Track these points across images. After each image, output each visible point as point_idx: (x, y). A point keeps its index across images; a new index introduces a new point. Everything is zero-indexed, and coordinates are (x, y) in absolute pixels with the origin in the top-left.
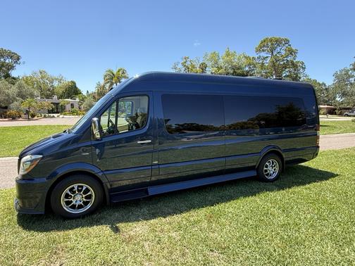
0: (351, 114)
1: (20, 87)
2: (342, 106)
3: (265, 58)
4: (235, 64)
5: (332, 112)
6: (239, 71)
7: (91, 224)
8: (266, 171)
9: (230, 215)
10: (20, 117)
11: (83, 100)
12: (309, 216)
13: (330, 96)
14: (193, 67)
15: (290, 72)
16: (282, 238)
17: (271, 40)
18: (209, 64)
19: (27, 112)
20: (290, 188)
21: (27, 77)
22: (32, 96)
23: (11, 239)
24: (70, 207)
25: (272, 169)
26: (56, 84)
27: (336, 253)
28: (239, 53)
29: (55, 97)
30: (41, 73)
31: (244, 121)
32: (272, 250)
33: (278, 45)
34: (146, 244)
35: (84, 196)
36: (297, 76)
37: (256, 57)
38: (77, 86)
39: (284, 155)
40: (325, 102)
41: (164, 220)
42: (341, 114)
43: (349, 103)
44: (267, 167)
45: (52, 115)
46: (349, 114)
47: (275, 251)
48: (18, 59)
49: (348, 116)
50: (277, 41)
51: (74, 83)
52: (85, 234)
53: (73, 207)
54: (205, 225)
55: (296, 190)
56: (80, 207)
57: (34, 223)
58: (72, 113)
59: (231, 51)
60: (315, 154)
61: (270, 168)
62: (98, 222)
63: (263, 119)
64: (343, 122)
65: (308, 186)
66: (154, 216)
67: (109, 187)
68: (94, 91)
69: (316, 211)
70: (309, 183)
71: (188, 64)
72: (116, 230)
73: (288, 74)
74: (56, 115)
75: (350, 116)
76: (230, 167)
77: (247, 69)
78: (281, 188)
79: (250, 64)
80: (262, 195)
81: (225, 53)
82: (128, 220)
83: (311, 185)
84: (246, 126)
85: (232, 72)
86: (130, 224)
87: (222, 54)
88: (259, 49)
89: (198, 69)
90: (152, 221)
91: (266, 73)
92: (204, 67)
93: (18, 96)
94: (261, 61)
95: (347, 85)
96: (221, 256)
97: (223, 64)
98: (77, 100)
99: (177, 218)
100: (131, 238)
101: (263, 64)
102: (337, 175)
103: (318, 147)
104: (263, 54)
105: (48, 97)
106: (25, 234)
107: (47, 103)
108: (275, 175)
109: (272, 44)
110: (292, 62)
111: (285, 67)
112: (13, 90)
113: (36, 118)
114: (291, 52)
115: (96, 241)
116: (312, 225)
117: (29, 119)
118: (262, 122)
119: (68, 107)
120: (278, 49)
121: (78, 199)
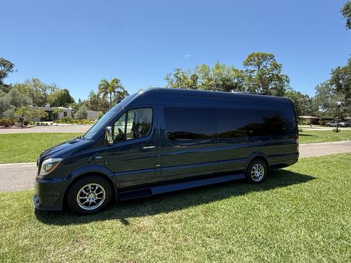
0: (333, 124)
1: (14, 94)
2: (324, 117)
3: (252, 72)
4: (224, 76)
5: (315, 122)
6: (228, 83)
7: (103, 219)
8: (253, 174)
9: (223, 210)
10: (13, 124)
11: (77, 108)
12: (288, 210)
13: (313, 107)
14: (185, 78)
15: (276, 85)
16: (266, 226)
17: (258, 55)
18: (200, 76)
19: (21, 120)
20: (274, 188)
21: (19, 85)
22: (25, 103)
23: (35, 231)
24: (85, 205)
25: (258, 173)
26: (49, 92)
27: (307, 236)
28: (228, 66)
29: (48, 105)
30: (34, 81)
31: (234, 130)
32: (257, 235)
33: (264, 60)
34: (154, 233)
35: (96, 195)
36: (282, 88)
37: (244, 70)
38: (70, 94)
39: (268, 160)
40: (309, 113)
41: (167, 215)
42: (324, 125)
43: (330, 114)
44: (254, 170)
45: (45, 123)
46: (331, 124)
47: (260, 235)
48: (11, 67)
49: (330, 126)
50: (263, 56)
51: (68, 92)
52: (100, 226)
53: (87, 205)
54: (202, 218)
55: (279, 190)
56: (93, 204)
57: (52, 218)
58: (66, 121)
59: (221, 64)
60: (296, 160)
61: (257, 172)
62: (109, 218)
63: (251, 129)
64: (325, 132)
65: (289, 187)
66: (158, 212)
67: (118, 187)
68: (87, 100)
69: (294, 207)
70: (290, 185)
71: (180, 75)
72: (126, 223)
73: (274, 86)
74: (49, 123)
75: (332, 126)
76: (222, 171)
77: (236, 81)
78: (266, 188)
79: (238, 77)
80: (250, 195)
81: (214, 66)
82: (135, 215)
83: (292, 187)
84: (235, 135)
85: (221, 83)
86: (138, 218)
87: (212, 67)
88: (247, 63)
89: (189, 80)
90: (156, 216)
91: (254, 85)
92: (195, 78)
93: (12, 103)
94: (248, 74)
95: (328, 97)
96: (217, 240)
97: (213, 76)
98: (70, 108)
99: (177, 213)
100: (140, 229)
101: (250, 77)
102: (315, 178)
103: (298, 153)
104: (251, 68)
105: (40, 105)
106: (46, 227)
107: (41, 111)
108: (261, 178)
109: (259, 59)
110: (277, 75)
111: (271, 80)
112: (7, 98)
113: (29, 125)
114: (276, 66)
115: (109, 231)
116: (290, 217)
117: (22, 127)
118: (251, 131)
119: (61, 115)
120: (264, 63)
121: (92, 197)
